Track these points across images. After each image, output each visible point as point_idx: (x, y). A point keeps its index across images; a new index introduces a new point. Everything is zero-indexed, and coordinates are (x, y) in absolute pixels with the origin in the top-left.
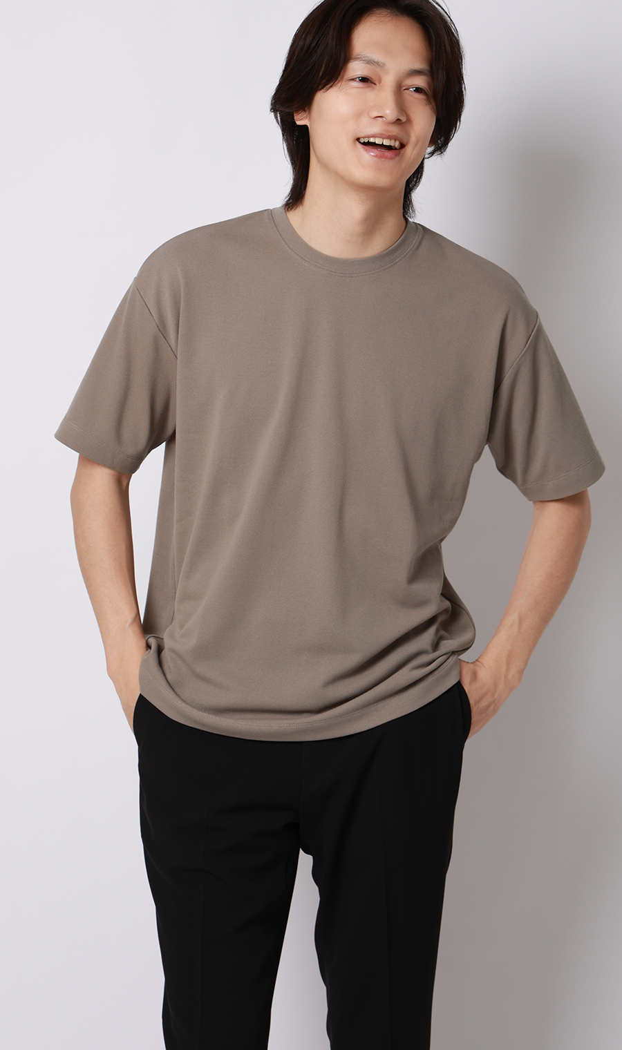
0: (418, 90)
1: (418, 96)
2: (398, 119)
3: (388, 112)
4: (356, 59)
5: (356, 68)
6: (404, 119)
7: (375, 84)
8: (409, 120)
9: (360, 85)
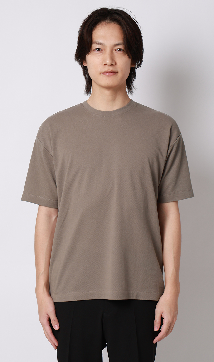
0: (120, 50)
1: (119, 52)
2: (112, 64)
3: (108, 62)
4: (94, 43)
5: (95, 46)
6: (114, 63)
7: (103, 51)
8: (116, 64)
9: (98, 52)
